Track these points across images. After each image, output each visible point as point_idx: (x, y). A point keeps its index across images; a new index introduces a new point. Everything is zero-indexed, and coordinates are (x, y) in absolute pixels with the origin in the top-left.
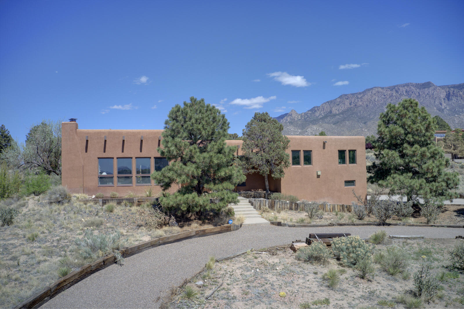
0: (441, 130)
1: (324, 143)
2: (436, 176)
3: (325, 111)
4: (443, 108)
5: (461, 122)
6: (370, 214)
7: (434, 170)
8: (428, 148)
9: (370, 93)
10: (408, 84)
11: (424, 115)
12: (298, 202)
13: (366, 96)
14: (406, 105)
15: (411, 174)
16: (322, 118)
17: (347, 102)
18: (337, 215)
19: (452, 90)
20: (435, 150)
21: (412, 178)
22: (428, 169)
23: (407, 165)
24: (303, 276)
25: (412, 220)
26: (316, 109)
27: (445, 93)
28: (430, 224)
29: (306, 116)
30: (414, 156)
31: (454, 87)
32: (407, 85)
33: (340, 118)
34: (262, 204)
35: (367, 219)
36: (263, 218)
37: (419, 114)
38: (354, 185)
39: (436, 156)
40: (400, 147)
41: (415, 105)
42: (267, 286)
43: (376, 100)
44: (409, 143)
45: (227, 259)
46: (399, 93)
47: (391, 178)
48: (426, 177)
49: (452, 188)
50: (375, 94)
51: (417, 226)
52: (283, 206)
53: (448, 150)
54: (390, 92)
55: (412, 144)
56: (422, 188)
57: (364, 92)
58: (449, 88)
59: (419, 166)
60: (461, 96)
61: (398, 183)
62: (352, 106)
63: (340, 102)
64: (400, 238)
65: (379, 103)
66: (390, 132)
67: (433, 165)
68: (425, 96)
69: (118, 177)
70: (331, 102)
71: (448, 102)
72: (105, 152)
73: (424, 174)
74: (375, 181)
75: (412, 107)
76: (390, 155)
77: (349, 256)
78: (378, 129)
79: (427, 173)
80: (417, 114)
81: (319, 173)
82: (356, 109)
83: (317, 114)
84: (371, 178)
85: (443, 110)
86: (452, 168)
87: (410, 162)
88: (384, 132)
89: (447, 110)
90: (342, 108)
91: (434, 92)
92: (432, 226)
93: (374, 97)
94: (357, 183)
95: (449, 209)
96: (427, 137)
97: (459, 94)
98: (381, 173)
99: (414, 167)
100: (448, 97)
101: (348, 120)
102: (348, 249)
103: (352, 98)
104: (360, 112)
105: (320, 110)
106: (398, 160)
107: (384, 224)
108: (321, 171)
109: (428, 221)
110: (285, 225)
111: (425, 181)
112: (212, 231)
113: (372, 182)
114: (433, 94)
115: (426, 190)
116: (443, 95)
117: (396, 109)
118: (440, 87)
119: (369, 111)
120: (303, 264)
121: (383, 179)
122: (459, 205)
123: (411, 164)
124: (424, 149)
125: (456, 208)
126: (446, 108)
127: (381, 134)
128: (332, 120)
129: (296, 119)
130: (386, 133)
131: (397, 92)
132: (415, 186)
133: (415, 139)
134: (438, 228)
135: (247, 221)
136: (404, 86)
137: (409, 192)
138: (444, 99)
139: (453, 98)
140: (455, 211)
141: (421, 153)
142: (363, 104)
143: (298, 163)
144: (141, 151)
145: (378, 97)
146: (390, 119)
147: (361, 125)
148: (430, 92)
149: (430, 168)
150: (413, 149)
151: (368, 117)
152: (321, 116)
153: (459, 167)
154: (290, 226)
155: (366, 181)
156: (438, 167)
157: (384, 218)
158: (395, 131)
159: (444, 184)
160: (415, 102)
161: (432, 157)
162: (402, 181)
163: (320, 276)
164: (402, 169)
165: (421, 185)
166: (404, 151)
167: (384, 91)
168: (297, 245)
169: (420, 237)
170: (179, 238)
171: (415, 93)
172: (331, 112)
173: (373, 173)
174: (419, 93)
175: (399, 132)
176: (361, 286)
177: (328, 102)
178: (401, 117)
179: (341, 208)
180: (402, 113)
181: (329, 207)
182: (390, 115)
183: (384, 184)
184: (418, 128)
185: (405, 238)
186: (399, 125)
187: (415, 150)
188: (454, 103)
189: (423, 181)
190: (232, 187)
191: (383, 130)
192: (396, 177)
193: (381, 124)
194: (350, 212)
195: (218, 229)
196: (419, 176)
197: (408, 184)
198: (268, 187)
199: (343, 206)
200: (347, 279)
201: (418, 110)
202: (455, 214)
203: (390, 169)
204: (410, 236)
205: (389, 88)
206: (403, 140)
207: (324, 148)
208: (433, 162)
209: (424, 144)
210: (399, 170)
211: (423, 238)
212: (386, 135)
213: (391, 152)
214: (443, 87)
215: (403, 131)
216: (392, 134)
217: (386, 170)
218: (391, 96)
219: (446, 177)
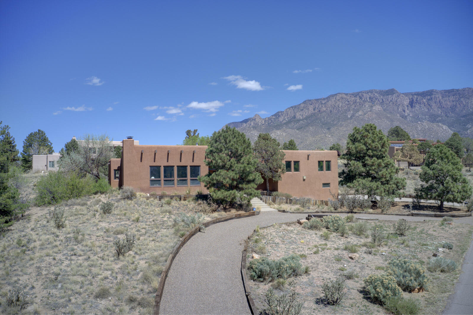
0: (401, 140)
1: (308, 156)
2: (388, 180)
3: (288, 116)
4: (406, 114)
5: (423, 129)
6: (342, 207)
7: (387, 176)
8: (383, 160)
9: (334, 99)
10: (372, 90)
11: (381, 136)
12: (291, 198)
13: (330, 101)
14: (367, 128)
15: (370, 179)
16: (286, 123)
17: (311, 108)
18: (318, 207)
19: (416, 97)
20: (388, 162)
21: (371, 181)
22: (383, 175)
23: (368, 172)
24: (309, 235)
25: (371, 211)
26: (280, 114)
27: (409, 100)
28: (383, 213)
29: (270, 121)
30: (372, 165)
31: (418, 94)
32: (371, 92)
33: (304, 123)
34: (267, 200)
35: (339, 210)
36: (271, 208)
37: (377, 135)
38: (329, 186)
39: (388, 166)
40: (363, 159)
41: (374, 128)
42: (293, 239)
43: (340, 106)
44: (369, 156)
45: (264, 228)
46: (363, 100)
47: (356, 182)
48: (381, 180)
49: (401, 189)
50: (338, 100)
51: (374, 214)
52: (282, 201)
53: (405, 159)
54: (353, 99)
55: (371, 157)
56: (378, 189)
57: (328, 98)
58: (413, 95)
59: (377, 173)
60: (424, 104)
61: (361, 185)
62: (316, 111)
63: (304, 107)
64: (363, 219)
65: (342, 109)
66: (356, 148)
67: (387, 172)
68: (388, 103)
69: (164, 180)
70: (295, 107)
71: (411, 109)
72: (154, 162)
73: (380, 179)
74: (345, 184)
75: (372, 130)
76: (355, 165)
77: (334, 225)
78: (347, 146)
79: (382, 178)
80: (376, 135)
81: (305, 178)
82: (320, 115)
83: (281, 119)
84: (341, 181)
85: (406, 117)
86: (407, 174)
87: (370, 170)
88: (351, 148)
89: (410, 116)
90: (306, 113)
91: (397, 99)
92: (385, 214)
93: (338, 103)
94: (331, 185)
95: (399, 205)
96: (382, 152)
97: (422, 102)
98: (349, 177)
99: (373, 174)
100: (412, 104)
101: (312, 126)
102: (332, 222)
103: (316, 104)
104: (324, 118)
105: (284, 115)
106: (361, 168)
107: (352, 212)
108: (306, 176)
109: (382, 211)
110: (287, 212)
111: (380, 183)
112: (245, 215)
113: (342, 185)
114: (396, 101)
115: (381, 190)
116: (406, 102)
117: (360, 131)
118: (403, 94)
119: (332, 117)
120: (308, 230)
121: (350, 182)
122: (407, 202)
123: (370, 172)
124: (380, 160)
125: (404, 204)
126: (409, 115)
127: (349, 149)
128: (296, 125)
129: (260, 124)
130: (353, 149)
131: (361, 98)
132: (373, 187)
133: (374, 153)
134: (389, 216)
135: (262, 210)
136: (367, 92)
137: (369, 191)
138: (407, 106)
139: (416, 105)
140: (403, 206)
141: (378, 164)
142: (327, 109)
143: (290, 171)
144: (181, 161)
145: (342, 103)
146: (356, 139)
147: (325, 130)
148: (394, 99)
149: (384, 174)
150: (372, 161)
151: (332, 122)
152: (285, 121)
153: (413, 173)
154: (291, 213)
155: (338, 183)
156: (390, 173)
157: (352, 208)
158: (359, 147)
159: (394, 186)
160: (374, 126)
161: (386, 166)
162: (364, 183)
163: (318, 235)
164: (364, 175)
165: (377, 186)
166: (366, 162)
167: (348, 98)
168: (302, 221)
169: (376, 219)
170: (226, 218)
171: (378, 100)
172: (295, 117)
173: (343, 178)
174: (383, 100)
175: (362, 148)
176: (342, 240)
177: (292, 107)
178: (363, 137)
179: (321, 203)
180: (364, 135)
181: (312, 201)
182: (355, 135)
183: (351, 186)
184: (376, 146)
185: (366, 219)
186: (362, 143)
187: (374, 161)
188: (417, 110)
189: (379, 183)
190: (256, 186)
191: (350, 147)
192: (360, 181)
193: (349, 142)
194: (327, 205)
195: (247, 214)
196: (376, 180)
197: (368, 186)
198: (268, 188)
199: (322, 201)
200: (334, 237)
201: (376, 132)
202: (403, 207)
203: (355, 175)
204: (369, 218)
205: (353, 95)
206: (365, 154)
207: (308, 159)
208: (387, 170)
209: (381, 157)
210: (362, 176)
211: (378, 219)
212: (353, 150)
213: (356, 163)
214: (406, 94)
215: (365, 148)
216: (358, 149)
217: (353, 176)
218: (355, 102)
219: (396, 181)
